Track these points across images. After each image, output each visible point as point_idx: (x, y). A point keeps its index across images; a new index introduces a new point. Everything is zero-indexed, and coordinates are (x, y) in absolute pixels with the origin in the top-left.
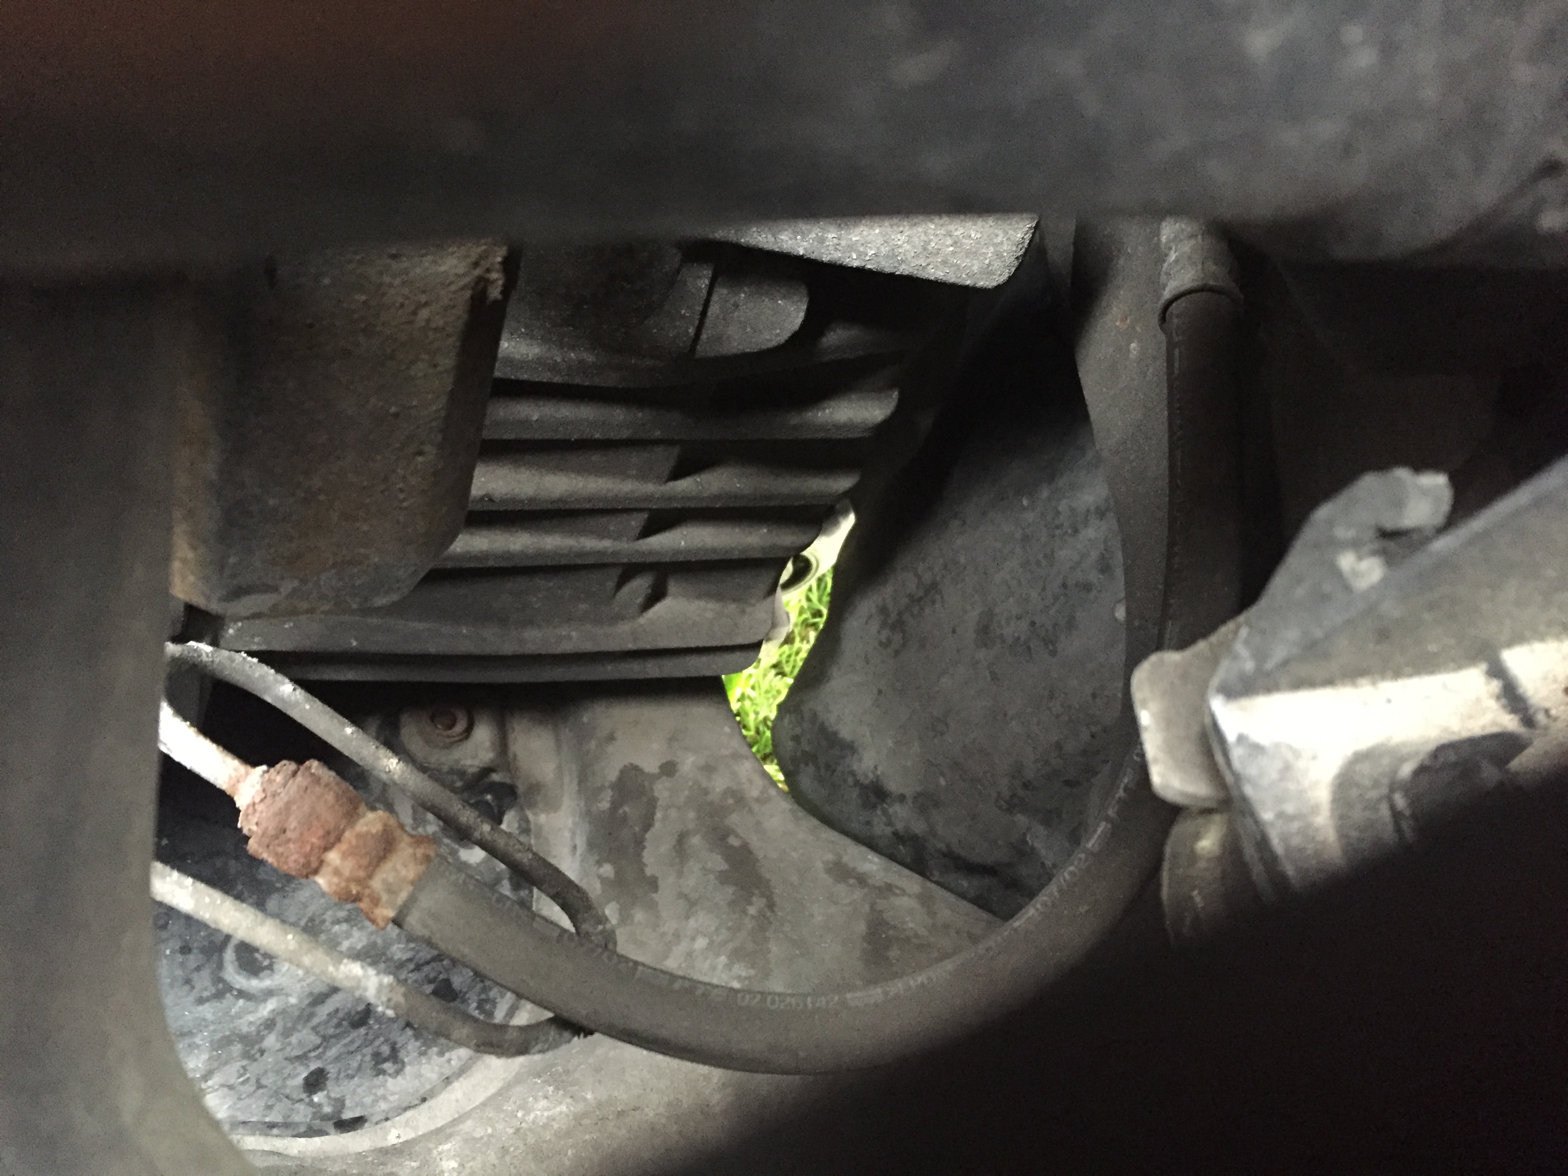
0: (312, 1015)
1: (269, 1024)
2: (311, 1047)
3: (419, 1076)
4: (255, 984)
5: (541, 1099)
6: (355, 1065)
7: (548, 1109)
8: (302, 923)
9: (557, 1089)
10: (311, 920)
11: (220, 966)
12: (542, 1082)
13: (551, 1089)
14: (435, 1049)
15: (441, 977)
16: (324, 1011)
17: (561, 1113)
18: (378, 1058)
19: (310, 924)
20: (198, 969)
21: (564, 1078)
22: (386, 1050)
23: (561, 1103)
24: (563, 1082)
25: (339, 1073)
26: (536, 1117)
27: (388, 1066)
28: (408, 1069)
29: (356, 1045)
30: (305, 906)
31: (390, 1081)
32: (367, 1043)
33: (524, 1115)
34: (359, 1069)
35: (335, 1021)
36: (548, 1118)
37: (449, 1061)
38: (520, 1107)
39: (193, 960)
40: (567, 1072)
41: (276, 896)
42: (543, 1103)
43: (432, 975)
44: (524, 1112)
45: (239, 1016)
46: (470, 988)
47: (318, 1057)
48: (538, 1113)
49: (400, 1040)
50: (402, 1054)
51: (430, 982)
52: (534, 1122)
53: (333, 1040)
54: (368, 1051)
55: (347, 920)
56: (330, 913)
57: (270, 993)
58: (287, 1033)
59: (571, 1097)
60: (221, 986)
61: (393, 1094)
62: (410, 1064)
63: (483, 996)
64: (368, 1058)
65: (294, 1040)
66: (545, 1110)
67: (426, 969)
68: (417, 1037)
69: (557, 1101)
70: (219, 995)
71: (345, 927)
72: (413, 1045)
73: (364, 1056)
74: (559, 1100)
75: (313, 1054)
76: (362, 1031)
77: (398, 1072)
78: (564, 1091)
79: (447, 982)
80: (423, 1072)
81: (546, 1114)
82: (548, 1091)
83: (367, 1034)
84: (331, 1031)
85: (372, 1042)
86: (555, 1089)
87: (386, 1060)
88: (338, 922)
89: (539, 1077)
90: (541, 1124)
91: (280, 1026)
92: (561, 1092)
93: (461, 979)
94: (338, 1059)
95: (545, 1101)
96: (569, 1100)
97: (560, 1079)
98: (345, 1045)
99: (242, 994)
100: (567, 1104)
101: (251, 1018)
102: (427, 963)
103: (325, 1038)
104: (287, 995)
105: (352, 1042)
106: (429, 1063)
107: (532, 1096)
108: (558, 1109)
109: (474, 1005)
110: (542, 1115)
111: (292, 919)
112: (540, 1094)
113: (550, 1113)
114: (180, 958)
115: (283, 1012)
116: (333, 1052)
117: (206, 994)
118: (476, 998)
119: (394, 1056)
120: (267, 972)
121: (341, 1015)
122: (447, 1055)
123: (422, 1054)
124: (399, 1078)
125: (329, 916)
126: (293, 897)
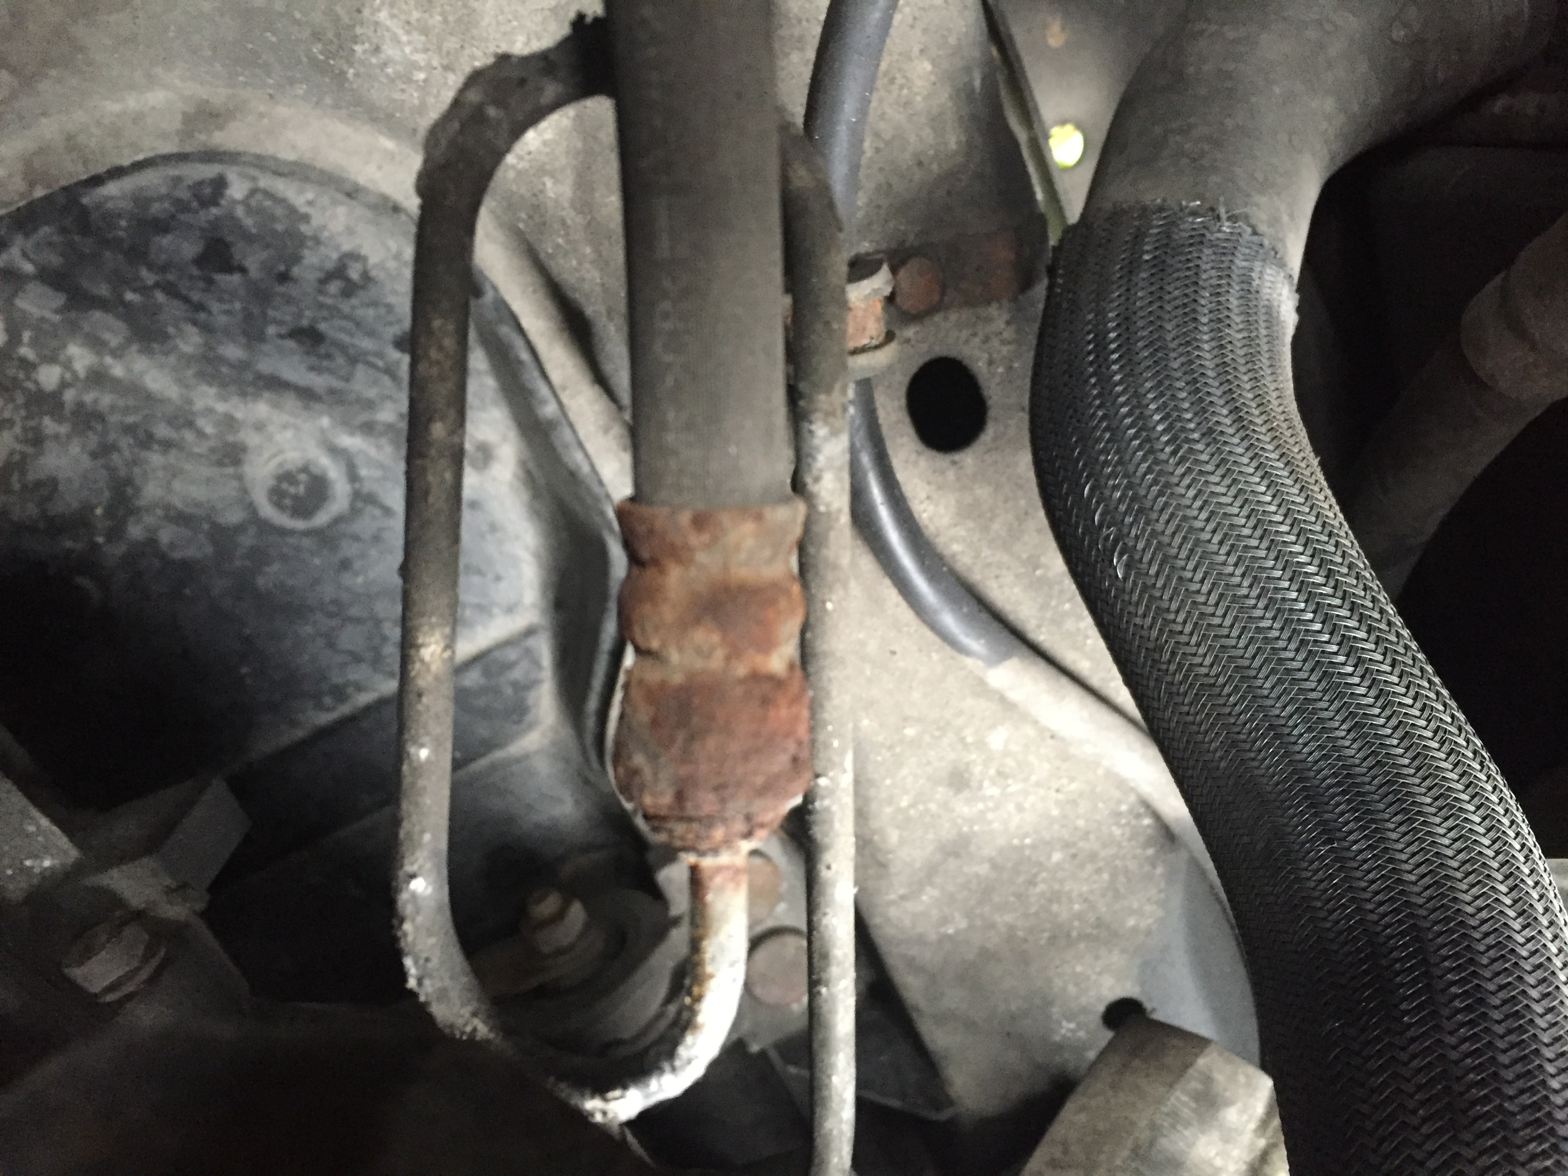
0: (332, 392)
1: (368, 429)
2: (371, 371)
3: (350, 231)
4: (334, 472)
5: (382, 56)
6: (371, 312)
7: (396, 40)
8: (230, 470)
9: (355, 40)
10: (220, 464)
11: (338, 520)
12: (351, 64)
13: (358, 48)
14: (304, 228)
15: (195, 271)
16: (318, 382)
17: (393, 16)
18: (350, 289)
19: (227, 461)
20: (356, 538)
21: (330, 35)
22: (334, 287)
23: (377, 23)
24: (338, 35)
25: (391, 324)
26: (416, 50)
27: (354, 274)
28: (346, 247)
29: (344, 323)
30: (208, 480)
31: (373, 260)
32: (334, 312)
33: (420, 69)
34: (375, 304)
35: (325, 363)
36: (408, 33)
37: (310, 203)
38: (409, 80)
39: (349, 549)
40: (317, 36)
41: (221, 520)
42: (389, 51)
43: (201, 284)
44: (415, 73)
45: (380, 466)
46: (190, 226)
47: (380, 355)
48: (407, 50)
49: (311, 277)
50: (330, 265)
51: (210, 282)
52: (426, 50)
53: (352, 351)
54: (345, 306)
55: (190, 424)
56: (196, 450)
57: (334, 451)
58: (369, 405)
59: (359, 11)
60: (360, 505)
61: (388, 249)
62: (337, 247)
63: (195, 204)
64: (354, 301)
65: (371, 393)
66: (399, 42)
67: (196, 296)
68: (297, 259)
69: (376, 31)
70: (371, 499)
71: (201, 422)
72: (310, 258)
73: (353, 308)
74: (372, 28)
75: (380, 364)
76: (322, 327)
77: (354, 256)
78: (354, 26)
79: (200, 261)
80: (340, 228)
81: (404, 38)
82: (365, 51)
83: (325, 319)
84: (340, 360)
85: (329, 308)
86: (356, 43)
87: (347, 280)
88: (201, 434)
89: (343, 73)
90: (423, 38)
91: (364, 417)
92: (359, 30)
93: (185, 245)
94: (371, 334)
95: (384, 47)
96: (366, 12)
97: (335, 40)
98: (352, 335)
99: (353, 476)
100: (373, 14)
101: (372, 452)
102: (186, 300)
103: (353, 361)
104: (322, 431)
105: (341, 329)
106: (324, 227)
107: (382, 71)
108: (388, 23)
109: (214, 211)
110: (409, 43)
111: (235, 483)
112: (374, 60)
113: (400, 32)
114: (357, 565)
115: (347, 424)
116: (366, 344)
117: (377, 512)
118: (202, 213)
119: (338, 272)
120: (312, 469)
121: (313, 360)
122: (304, 209)
123: (317, 241)
124: (363, 252)
125: (201, 449)
126: (208, 501)
